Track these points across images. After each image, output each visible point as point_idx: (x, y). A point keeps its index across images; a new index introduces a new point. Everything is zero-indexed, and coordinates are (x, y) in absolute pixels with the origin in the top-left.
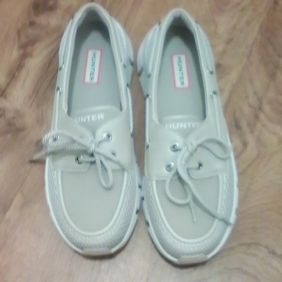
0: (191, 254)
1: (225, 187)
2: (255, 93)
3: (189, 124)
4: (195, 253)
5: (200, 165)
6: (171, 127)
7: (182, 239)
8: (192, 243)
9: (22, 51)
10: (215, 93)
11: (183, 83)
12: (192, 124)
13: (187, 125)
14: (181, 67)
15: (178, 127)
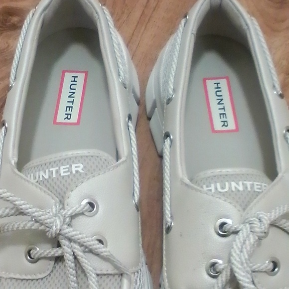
3: (248, 183)
5: (275, 265)
6: (213, 191)
11: (225, 123)
12: (253, 184)
13: (245, 187)
14: (222, 100)
15: (227, 189)
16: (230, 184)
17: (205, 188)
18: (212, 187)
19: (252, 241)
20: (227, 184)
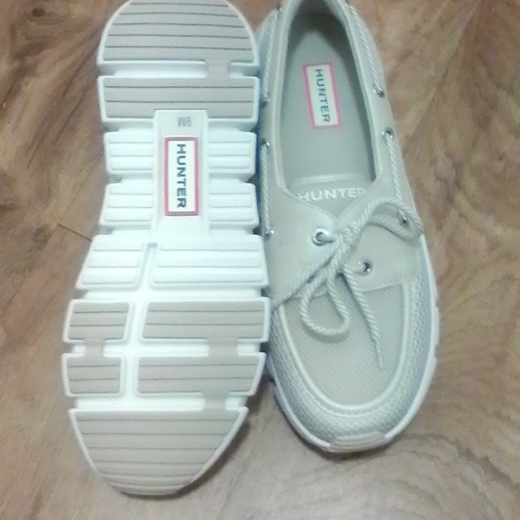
0: (356, 433)
1: (414, 307)
2: (449, 155)
3: (342, 191)
4: (362, 431)
5: (367, 266)
6: (308, 199)
7: (337, 406)
8: (356, 413)
9: (16, 64)
10: (389, 132)
11: (327, 117)
12: (347, 191)
13: (339, 194)
14: (323, 90)
15: (320, 198)
16: (324, 193)
17: (301, 197)
18: (307, 197)
19: (344, 250)
20: (321, 192)
